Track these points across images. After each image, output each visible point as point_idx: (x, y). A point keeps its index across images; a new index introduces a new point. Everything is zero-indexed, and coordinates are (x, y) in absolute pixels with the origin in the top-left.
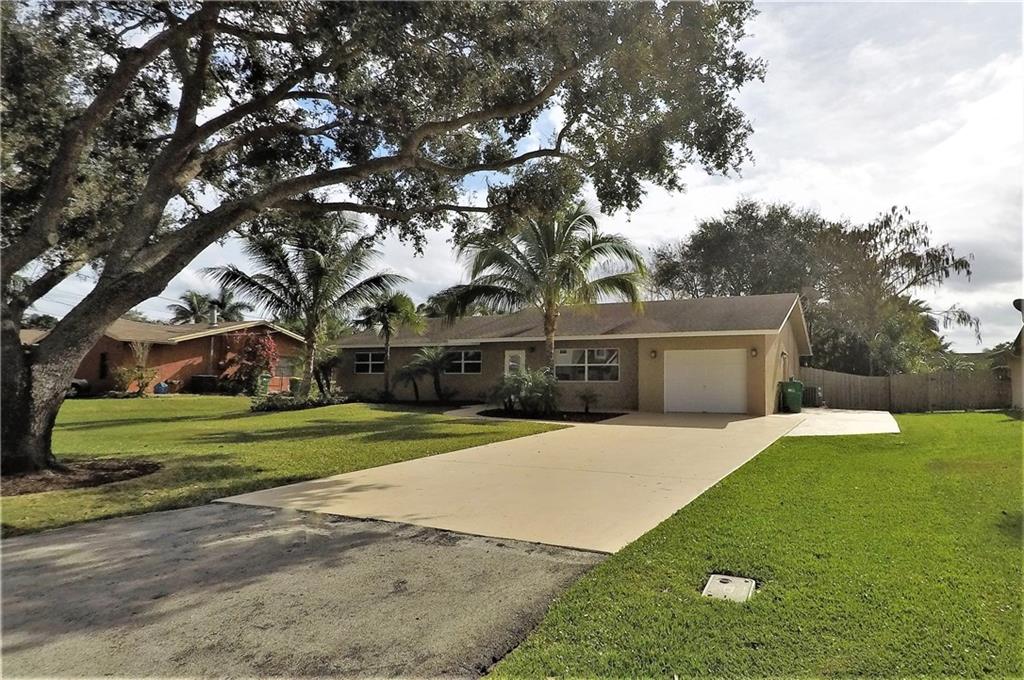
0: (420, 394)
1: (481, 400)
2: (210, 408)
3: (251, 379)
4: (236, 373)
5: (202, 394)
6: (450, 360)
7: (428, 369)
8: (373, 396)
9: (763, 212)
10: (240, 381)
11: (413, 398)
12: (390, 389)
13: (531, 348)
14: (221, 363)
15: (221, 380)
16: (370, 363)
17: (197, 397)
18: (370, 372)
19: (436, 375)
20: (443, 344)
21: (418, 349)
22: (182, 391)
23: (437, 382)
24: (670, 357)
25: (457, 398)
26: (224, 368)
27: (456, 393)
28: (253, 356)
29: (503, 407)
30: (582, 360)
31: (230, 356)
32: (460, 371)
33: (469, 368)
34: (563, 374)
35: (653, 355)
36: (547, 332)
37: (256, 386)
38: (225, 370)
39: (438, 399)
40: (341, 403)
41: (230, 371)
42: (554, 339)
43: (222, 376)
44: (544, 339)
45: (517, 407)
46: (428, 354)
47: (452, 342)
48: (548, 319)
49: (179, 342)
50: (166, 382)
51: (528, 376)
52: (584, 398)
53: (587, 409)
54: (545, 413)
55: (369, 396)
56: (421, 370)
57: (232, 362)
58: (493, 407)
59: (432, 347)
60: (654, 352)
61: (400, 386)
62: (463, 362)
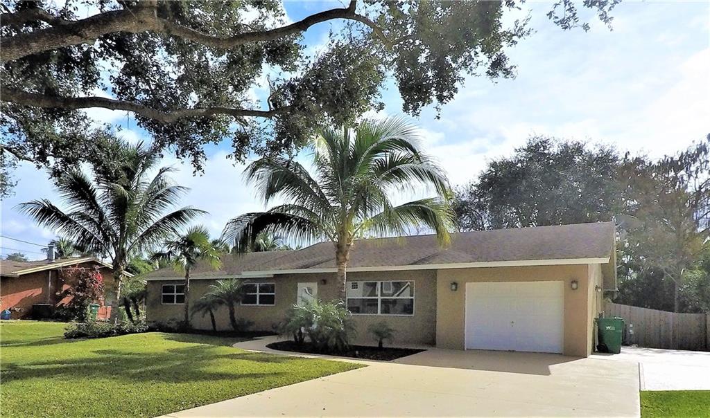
0: (217, 323)
1: (274, 331)
2: (41, 333)
3: (83, 307)
4: (70, 302)
5: (39, 320)
6: (245, 292)
7: (224, 300)
8: (173, 325)
9: (555, 150)
10: (73, 310)
11: (211, 328)
12: (189, 319)
13: (323, 280)
14: (58, 294)
15: (58, 308)
16: (175, 294)
17: (36, 323)
18: (175, 303)
19: (231, 306)
20: (237, 277)
21: (214, 281)
22: (23, 318)
23: (232, 313)
24: (472, 289)
25: (251, 329)
26: (61, 298)
27: (250, 323)
28: (83, 287)
29: (293, 340)
30: (373, 293)
31: (65, 287)
32: (256, 303)
33: (264, 300)
34: (355, 307)
35: (454, 287)
36: (339, 263)
37: (86, 314)
38: (61, 299)
39: (233, 329)
40: (144, 332)
41: (66, 301)
42: (346, 270)
43: (58, 305)
44: (336, 270)
45: (307, 339)
46: (224, 287)
47: (246, 274)
48: (340, 249)
49: (21, 275)
50: (10, 310)
51: (320, 309)
52: (378, 333)
53: (381, 343)
54: (336, 347)
55: (169, 326)
56: (219, 301)
57: (67, 292)
58: (283, 339)
59: (226, 279)
60: (455, 284)
61: (198, 316)
62: (258, 294)
